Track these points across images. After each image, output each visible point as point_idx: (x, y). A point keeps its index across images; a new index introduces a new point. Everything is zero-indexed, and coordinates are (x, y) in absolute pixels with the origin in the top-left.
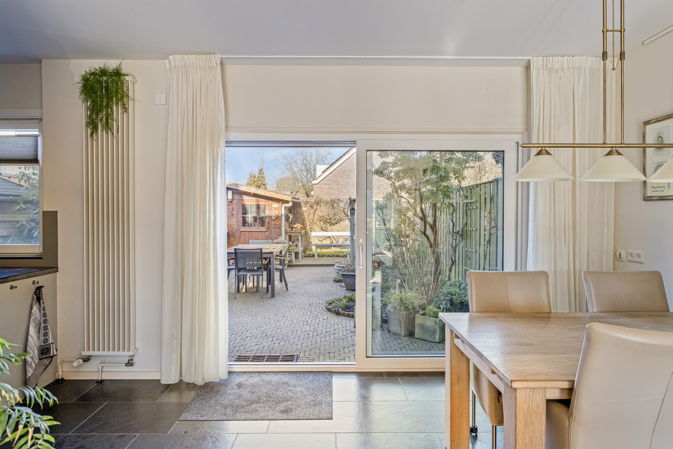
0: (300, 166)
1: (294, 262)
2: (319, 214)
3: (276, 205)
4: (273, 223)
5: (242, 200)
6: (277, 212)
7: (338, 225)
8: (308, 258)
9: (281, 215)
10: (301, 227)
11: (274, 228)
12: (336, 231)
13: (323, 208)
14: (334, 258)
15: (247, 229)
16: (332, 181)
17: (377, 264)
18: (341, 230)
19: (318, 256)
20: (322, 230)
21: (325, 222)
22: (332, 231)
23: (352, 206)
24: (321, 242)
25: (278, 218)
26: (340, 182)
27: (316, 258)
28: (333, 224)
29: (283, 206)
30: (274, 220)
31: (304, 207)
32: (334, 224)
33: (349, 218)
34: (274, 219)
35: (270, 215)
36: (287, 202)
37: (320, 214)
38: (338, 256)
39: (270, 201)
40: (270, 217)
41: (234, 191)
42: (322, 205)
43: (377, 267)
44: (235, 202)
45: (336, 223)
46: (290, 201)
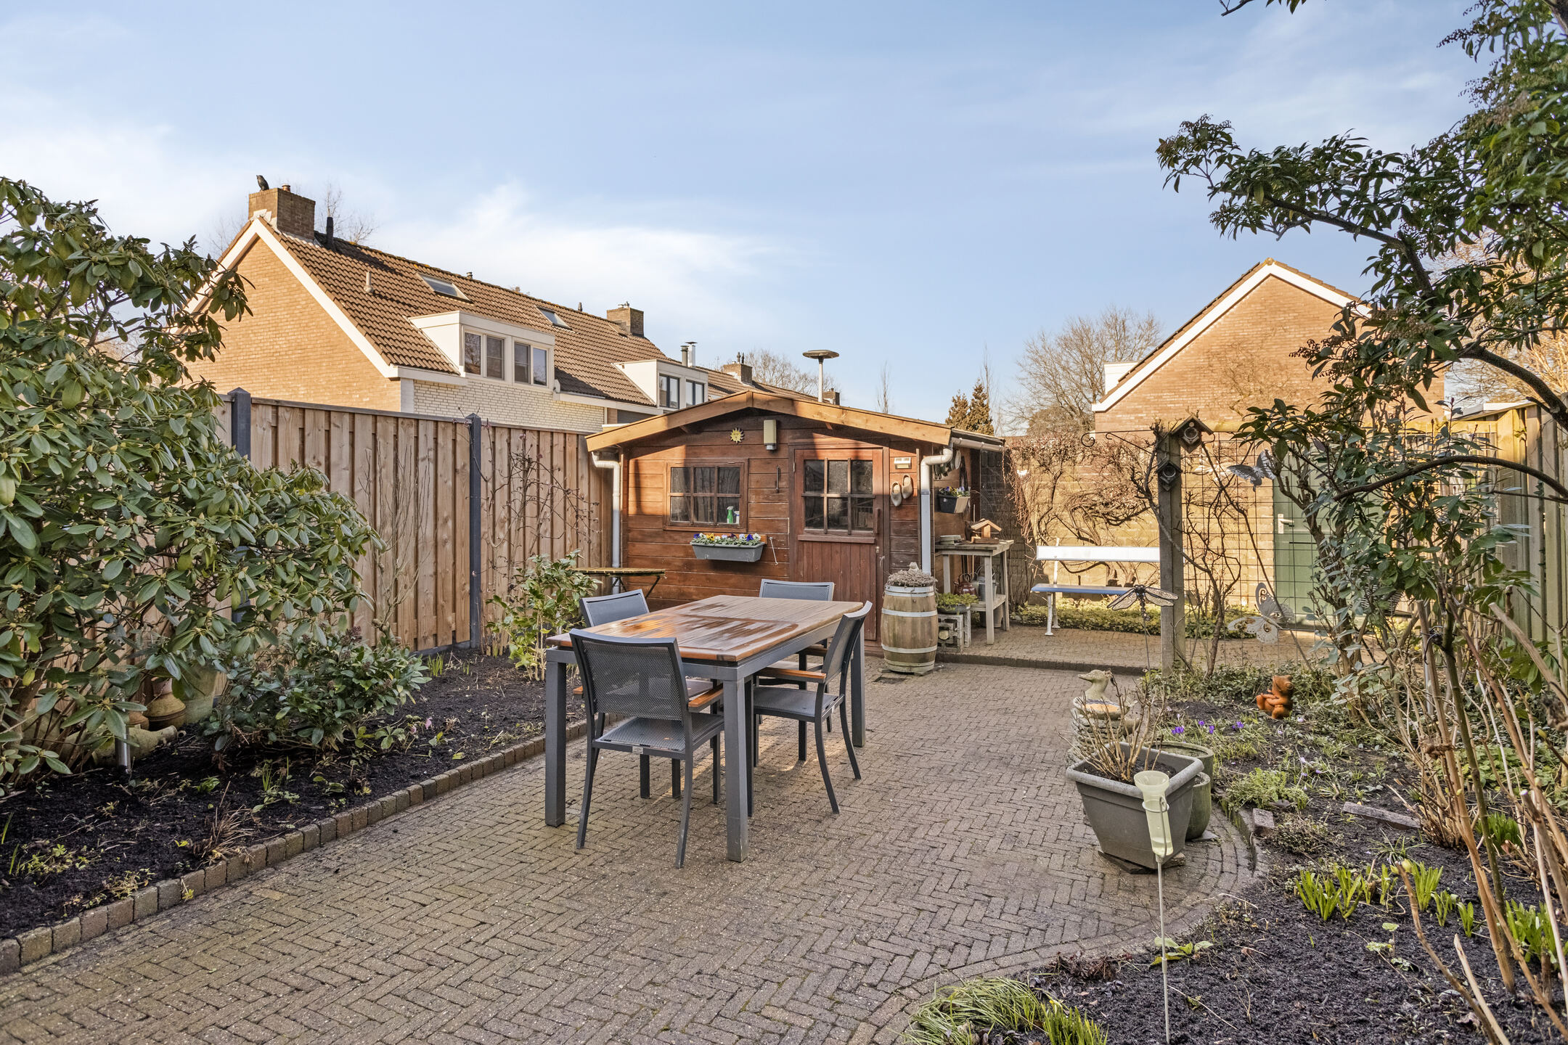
0: (1077, 378)
1: (967, 646)
2: (1070, 489)
3: (902, 460)
4: (895, 517)
5: (813, 447)
6: (907, 481)
7: (1133, 523)
8: (1026, 630)
9: (919, 491)
10: (992, 530)
11: (898, 533)
12: (1127, 545)
13: (1084, 469)
14: (1116, 635)
15: (816, 534)
16: (1146, 401)
17: (1281, 700)
18: (1145, 539)
19: (1061, 623)
20: (1080, 537)
21: (1091, 513)
22: (1116, 543)
23: (1166, 458)
24: (1076, 576)
25: (911, 500)
26: (1171, 402)
27: (1049, 633)
28: (1117, 519)
29: (923, 463)
30: (900, 507)
31: (1022, 465)
32: (1119, 522)
33: (1156, 501)
34: (896, 503)
35: (886, 491)
36: (938, 449)
37: (1073, 487)
38: (1131, 630)
39: (886, 448)
40: (886, 498)
41: (782, 419)
42: (1079, 458)
43: (1278, 709)
44: (784, 453)
45: (1128, 518)
46: (947, 447)
